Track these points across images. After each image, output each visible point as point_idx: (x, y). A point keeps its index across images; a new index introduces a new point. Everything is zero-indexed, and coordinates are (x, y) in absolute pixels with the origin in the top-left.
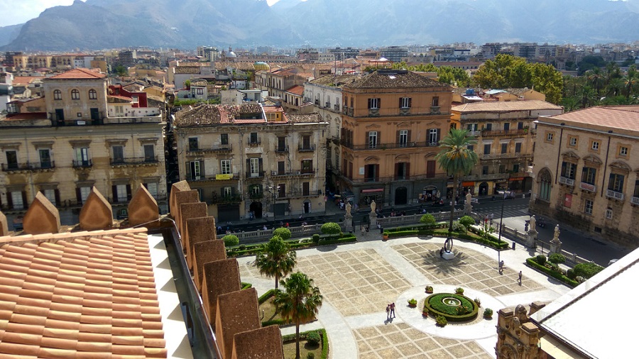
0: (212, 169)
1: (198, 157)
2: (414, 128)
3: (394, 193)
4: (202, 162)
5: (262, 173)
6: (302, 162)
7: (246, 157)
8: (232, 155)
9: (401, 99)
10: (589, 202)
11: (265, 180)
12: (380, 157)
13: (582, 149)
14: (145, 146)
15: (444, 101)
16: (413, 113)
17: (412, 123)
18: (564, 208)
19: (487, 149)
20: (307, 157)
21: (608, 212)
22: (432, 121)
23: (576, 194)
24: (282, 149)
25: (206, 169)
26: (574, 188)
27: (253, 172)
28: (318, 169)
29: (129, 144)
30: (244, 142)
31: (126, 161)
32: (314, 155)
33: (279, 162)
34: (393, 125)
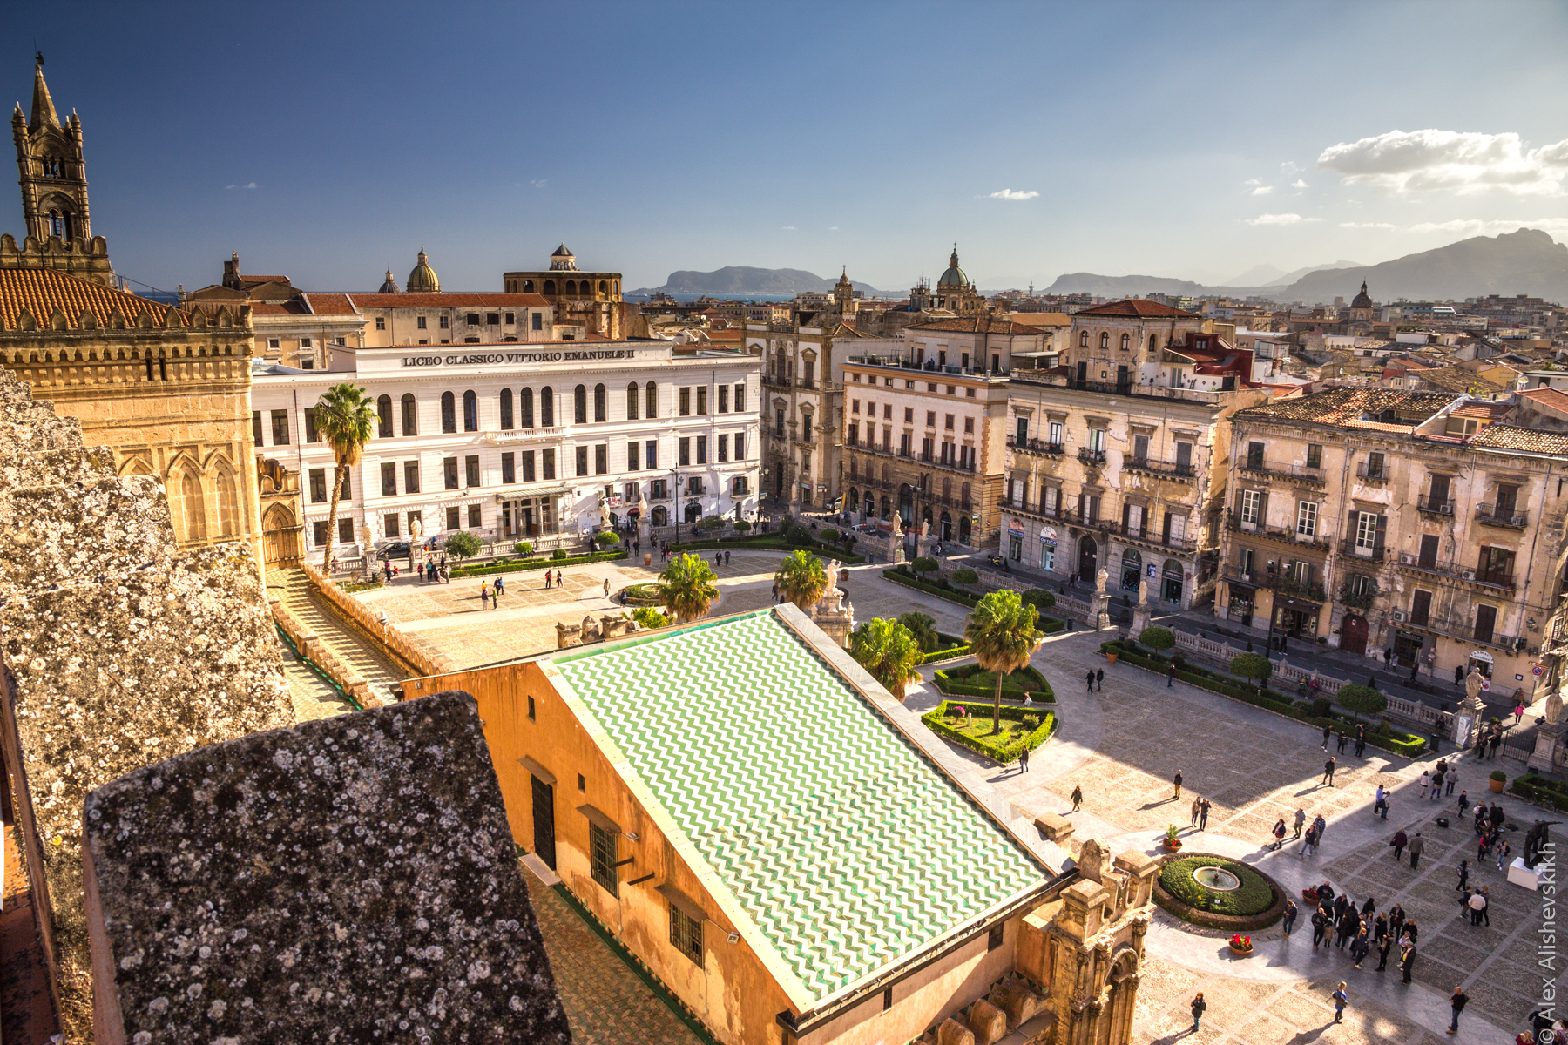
1: (1259, 483)
5: (1379, 551)
6: (1485, 550)
7: (1351, 506)
8: (1324, 495)
11: (1385, 571)
14: (1180, 445)
20: (1501, 540)
24: (1437, 504)
25: (1269, 511)
27: (1361, 543)
28: (1528, 582)
29: (1157, 435)
30: (1353, 471)
31: (1149, 464)
32: (1523, 540)
33: (1425, 537)
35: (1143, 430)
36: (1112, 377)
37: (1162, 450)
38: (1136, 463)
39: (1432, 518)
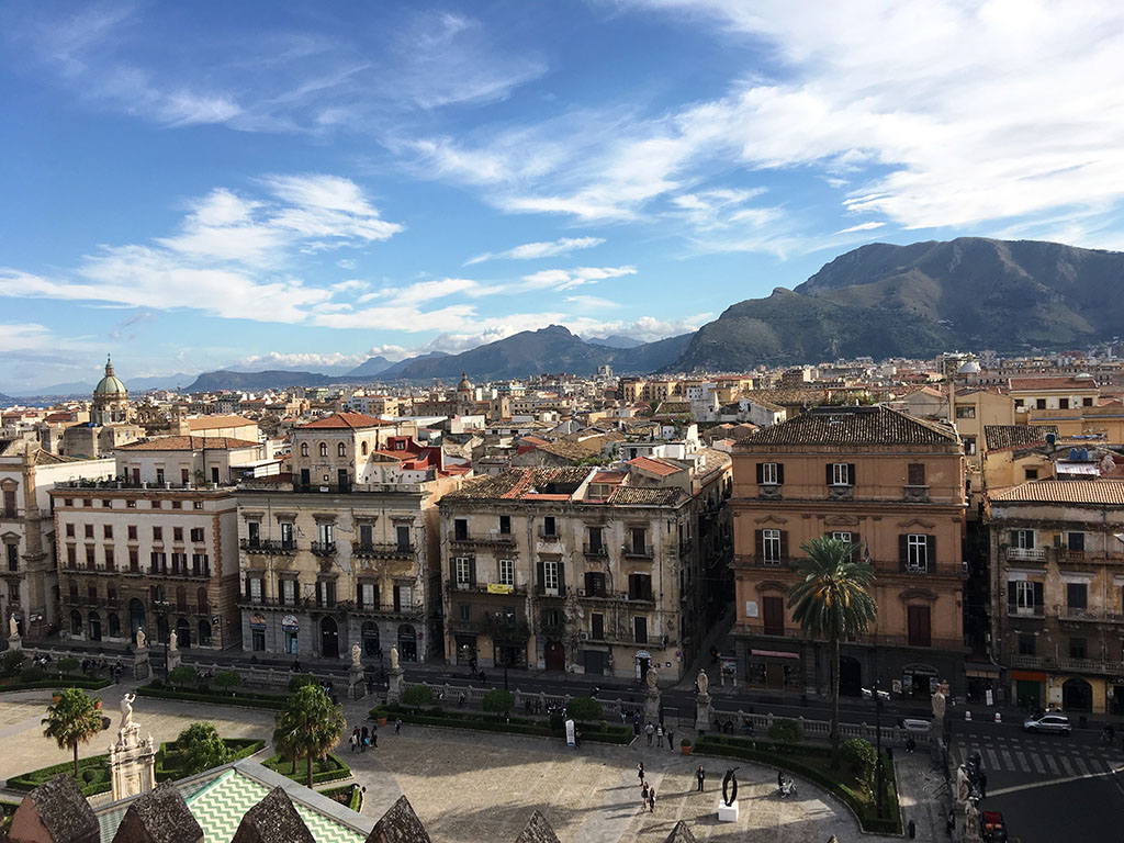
0: (487, 573)
1: (467, 551)
2: (866, 529)
5: (562, 589)
6: (632, 577)
7: (538, 559)
8: (516, 554)
9: (830, 467)
12: (789, 584)
14: (398, 528)
15: (940, 475)
16: (862, 497)
17: (860, 518)
20: (640, 569)
24: (595, 550)
25: (477, 572)
27: (549, 586)
28: (662, 595)
29: (379, 524)
30: (535, 533)
31: (375, 548)
32: (653, 566)
34: (814, 519)
35: (366, 520)
36: (334, 479)
37: (385, 534)
38: (364, 548)
39: (594, 559)
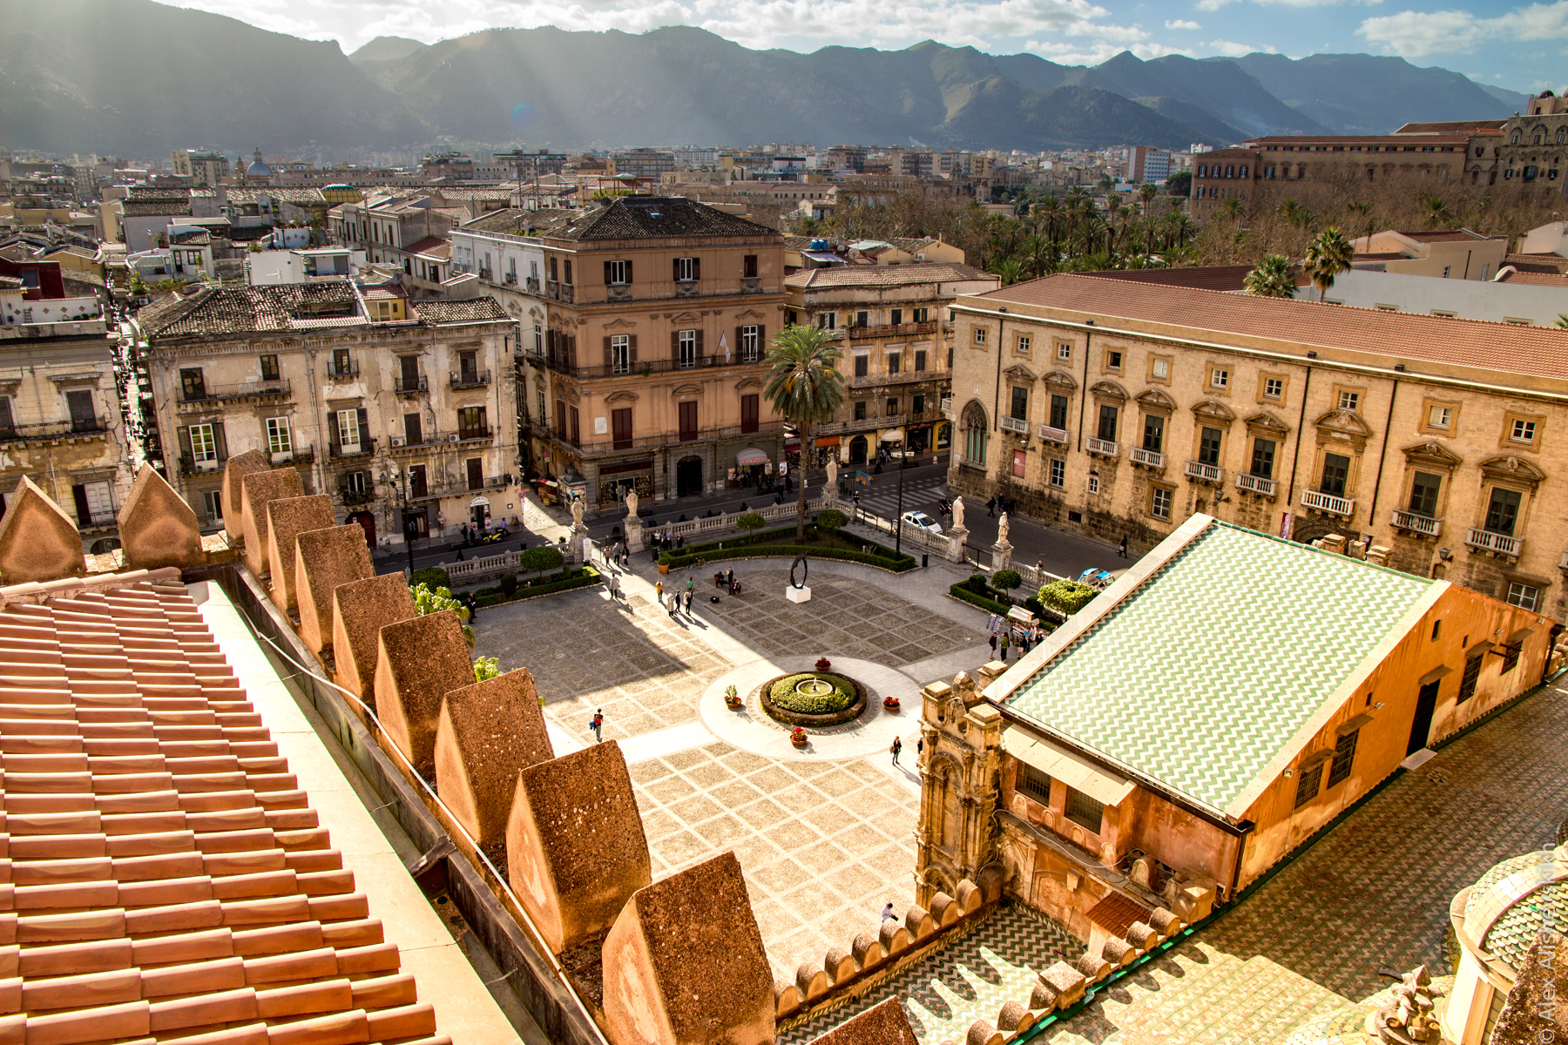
0: (246, 440)
1: (207, 413)
2: (710, 325)
3: (673, 471)
4: (218, 428)
5: (367, 443)
6: (461, 412)
7: (326, 409)
8: (292, 406)
9: (676, 262)
10: (1056, 463)
11: (376, 460)
12: (639, 392)
13: (1040, 362)
14: (69, 395)
15: (769, 265)
16: (706, 292)
17: (703, 314)
18: (1013, 478)
19: (861, 365)
20: (471, 401)
21: (1092, 480)
22: (747, 308)
23: (1033, 449)
24: (411, 384)
25: (229, 442)
26: (1028, 438)
27: (346, 442)
28: (499, 428)
29: (25, 390)
30: (319, 373)
31: (23, 432)
32: (488, 395)
33: (407, 417)
34: (662, 318)
37: (40, 408)
39: (409, 398)
